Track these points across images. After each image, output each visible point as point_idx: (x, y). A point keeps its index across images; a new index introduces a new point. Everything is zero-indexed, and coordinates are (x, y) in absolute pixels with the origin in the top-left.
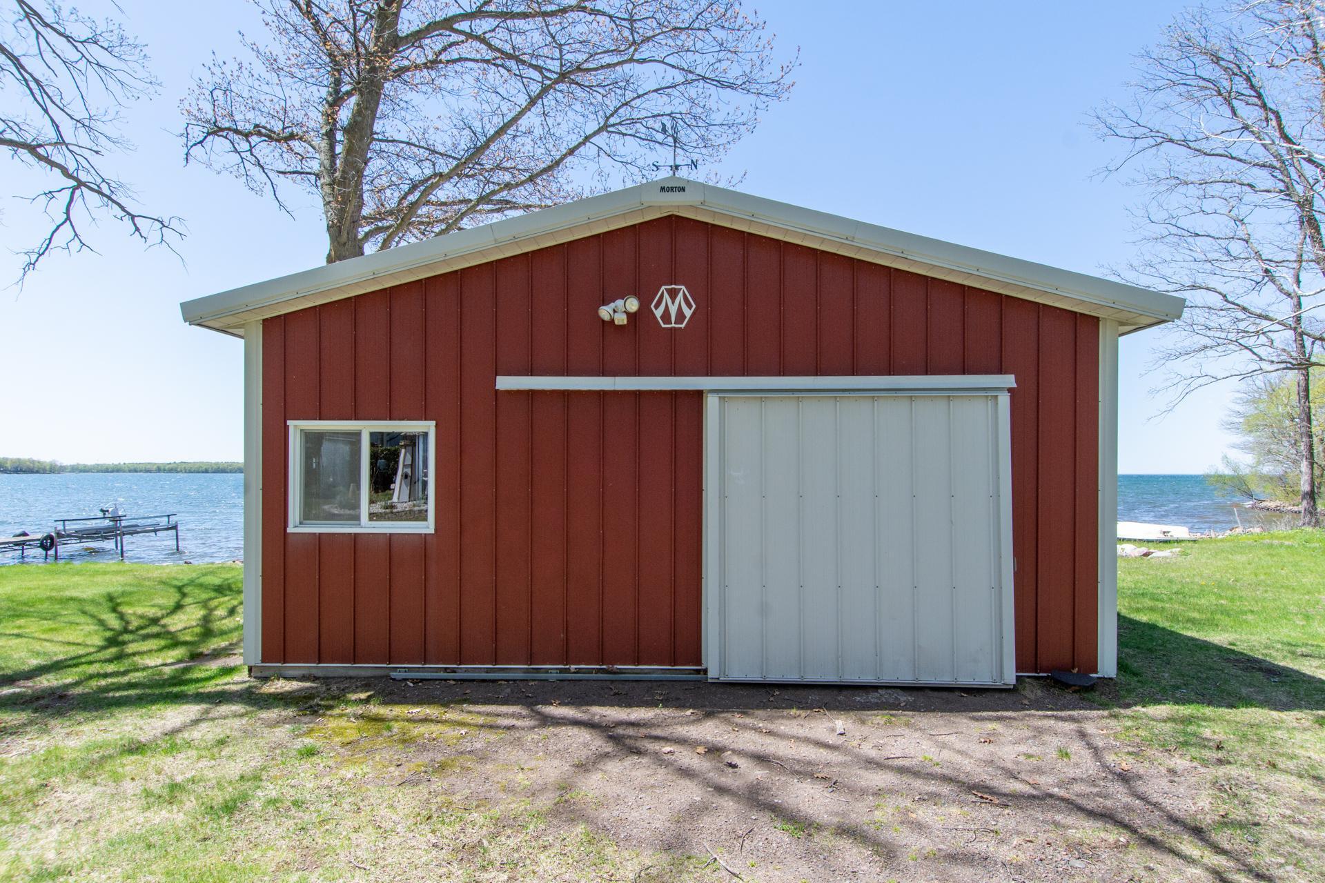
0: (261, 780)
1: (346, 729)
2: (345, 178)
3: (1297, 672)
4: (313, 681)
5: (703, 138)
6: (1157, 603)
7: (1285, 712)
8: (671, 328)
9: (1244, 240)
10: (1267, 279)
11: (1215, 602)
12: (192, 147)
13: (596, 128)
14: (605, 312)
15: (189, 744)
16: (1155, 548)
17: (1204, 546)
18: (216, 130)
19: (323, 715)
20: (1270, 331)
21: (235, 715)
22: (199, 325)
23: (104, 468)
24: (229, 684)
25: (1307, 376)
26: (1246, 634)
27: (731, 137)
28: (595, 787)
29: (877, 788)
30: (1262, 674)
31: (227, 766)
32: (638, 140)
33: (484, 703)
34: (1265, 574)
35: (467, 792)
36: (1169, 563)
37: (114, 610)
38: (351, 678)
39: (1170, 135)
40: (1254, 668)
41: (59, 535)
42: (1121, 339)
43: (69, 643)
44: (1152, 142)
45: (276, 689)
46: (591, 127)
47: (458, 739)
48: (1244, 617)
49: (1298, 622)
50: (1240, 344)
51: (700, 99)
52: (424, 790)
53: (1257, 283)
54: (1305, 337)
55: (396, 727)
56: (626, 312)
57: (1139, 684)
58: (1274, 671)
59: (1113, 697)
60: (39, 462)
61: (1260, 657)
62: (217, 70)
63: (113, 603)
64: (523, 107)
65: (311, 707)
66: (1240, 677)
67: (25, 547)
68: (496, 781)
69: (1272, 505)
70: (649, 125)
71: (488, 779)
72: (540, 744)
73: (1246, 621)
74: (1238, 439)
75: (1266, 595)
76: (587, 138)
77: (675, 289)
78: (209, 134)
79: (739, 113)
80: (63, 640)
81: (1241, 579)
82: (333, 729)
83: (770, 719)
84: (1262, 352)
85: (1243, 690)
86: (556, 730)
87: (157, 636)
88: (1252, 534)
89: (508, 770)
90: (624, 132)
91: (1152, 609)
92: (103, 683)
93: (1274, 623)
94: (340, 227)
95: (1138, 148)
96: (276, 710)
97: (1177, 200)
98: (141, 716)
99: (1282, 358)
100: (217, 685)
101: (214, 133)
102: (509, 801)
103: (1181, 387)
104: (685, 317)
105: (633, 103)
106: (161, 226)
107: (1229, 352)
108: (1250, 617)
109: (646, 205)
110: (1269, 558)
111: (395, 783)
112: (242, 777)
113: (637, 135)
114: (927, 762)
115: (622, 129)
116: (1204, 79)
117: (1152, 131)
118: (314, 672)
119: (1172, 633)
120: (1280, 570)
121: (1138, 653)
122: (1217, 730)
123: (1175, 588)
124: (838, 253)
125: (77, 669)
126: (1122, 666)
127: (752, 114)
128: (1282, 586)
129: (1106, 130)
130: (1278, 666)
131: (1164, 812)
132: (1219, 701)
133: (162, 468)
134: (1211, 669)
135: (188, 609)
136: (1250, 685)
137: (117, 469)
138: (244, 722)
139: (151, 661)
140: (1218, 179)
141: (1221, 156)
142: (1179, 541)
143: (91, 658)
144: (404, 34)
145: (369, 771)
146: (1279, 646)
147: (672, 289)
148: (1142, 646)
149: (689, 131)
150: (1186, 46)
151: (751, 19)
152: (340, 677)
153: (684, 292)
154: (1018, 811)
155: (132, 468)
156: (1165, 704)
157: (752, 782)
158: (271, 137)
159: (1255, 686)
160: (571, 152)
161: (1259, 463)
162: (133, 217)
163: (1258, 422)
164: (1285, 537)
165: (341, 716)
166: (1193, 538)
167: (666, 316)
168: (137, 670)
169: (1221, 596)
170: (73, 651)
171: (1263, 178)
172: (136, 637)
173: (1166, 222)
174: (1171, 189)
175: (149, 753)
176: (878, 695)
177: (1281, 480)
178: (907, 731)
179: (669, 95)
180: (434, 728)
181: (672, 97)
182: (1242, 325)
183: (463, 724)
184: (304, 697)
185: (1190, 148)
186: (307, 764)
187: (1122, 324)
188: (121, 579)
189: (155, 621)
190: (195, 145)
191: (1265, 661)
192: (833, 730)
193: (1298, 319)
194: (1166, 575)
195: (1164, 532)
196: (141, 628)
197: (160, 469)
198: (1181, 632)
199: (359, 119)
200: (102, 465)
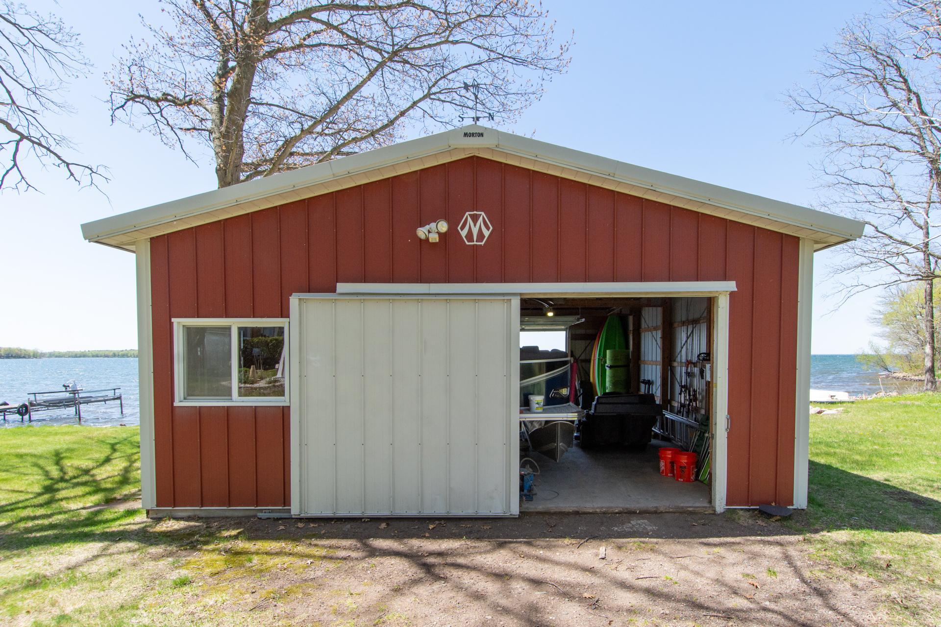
0: (138, 609)
1: (216, 561)
2: (229, 132)
3: (937, 501)
4: (197, 521)
5: (503, 105)
6: (830, 449)
7: (933, 535)
8: (474, 245)
9: (891, 187)
10: (905, 215)
11: (870, 448)
12: (115, 110)
13: (422, 96)
14: (422, 232)
15: (86, 578)
16: (825, 408)
17: (859, 406)
18: (133, 97)
19: (200, 550)
20: (907, 253)
21: (130, 551)
22: (96, 242)
23: (73, 355)
24: (130, 524)
25: (931, 285)
26: (896, 472)
27: (524, 103)
28: (408, 608)
29: (630, 605)
30: (911, 503)
31: (113, 596)
32: (454, 106)
33: (328, 538)
34: (904, 426)
35: (304, 616)
36: (836, 418)
37: (57, 463)
38: (227, 518)
39: (841, 110)
40: (905, 499)
41: (32, 404)
42: (815, 254)
43: (14, 491)
44: (827, 115)
45: (167, 527)
46: (418, 95)
47: (304, 568)
48: (892, 458)
49: (931, 462)
50: (887, 262)
51: (499, 73)
52: (270, 616)
53: (899, 219)
54: (931, 258)
55: (256, 559)
56: (439, 233)
57: (823, 514)
58: (920, 501)
59: (805, 524)
60: (25, 350)
61: (908, 490)
62: (133, 50)
63: (58, 458)
64: (365, 77)
65: (192, 542)
66: (896, 506)
67: (6, 413)
68: (330, 605)
69: (901, 375)
70: (461, 94)
71: (323, 603)
72: (369, 572)
73: (894, 462)
74: (879, 329)
75: (905, 442)
76: (415, 104)
77: (476, 214)
78: (128, 100)
79: (529, 84)
80: (10, 489)
81: (888, 430)
82: (206, 561)
83: (549, 547)
84: (902, 268)
85: (899, 517)
86: (382, 560)
87: (84, 484)
88: (891, 397)
89: (340, 595)
90: (443, 99)
91: (827, 454)
92: (30, 524)
93: (914, 462)
94: (225, 170)
95: (817, 119)
96: (163, 546)
97: (844, 158)
98: (53, 553)
99: (915, 272)
100: (120, 525)
101: (133, 99)
102: (338, 623)
103: (844, 293)
104: (484, 237)
105: (449, 77)
106: (91, 172)
107: (878, 268)
108: (896, 458)
109: (452, 147)
110: (905, 414)
111: (248, 608)
112: (122, 607)
113: (453, 102)
114: (668, 581)
115: (442, 97)
116: (866, 69)
117: (828, 107)
118: (198, 513)
119: (843, 472)
120: (914, 424)
121: (821, 488)
122: (885, 551)
123: (842, 437)
124: (602, 186)
125: (13, 513)
126: (811, 500)
127: (539, 85)
128: (916, 435)
129: (795, 105)
130: (922, 497)
131: (852, 621)
132: (883, 527)
133: (117, 354)
134: (874, 500)
135: (114, 462)
136: (905, 513)
137: (83, 355)
138: (135, 556)
139: (73, 506)
140: (873, 142)
141: (876, 126)
142: (841, 402)
143: (27, 503)
144: (274, 21)
145: (227, 598)
146: (921, 481)
147: (474, 214)
148: (822, 482)
149: (492, 98)
150: (855, 44)
151: (537, 8)
152: (219, 518)
153: (483, 217)
154: (740, 622)
155: (94, 354)
156: (844, 529)
157: (532, 602)
158: (176, 102)
159: (907, 514)
160: (402, 114)
161: (892, 346)
162: (68, 165)
163: (893, 318)
164: (914, 399)
165: (213, 550)
166: (852, 400)
167: (470, 235)
168: (60, 513)
169: (874, 443)
170: (15, 497)
171: (905, 142)
172: (68, 485)
173: (837, 174)
174: (839, 150)
175: (50, 587)
176: (631, 525)
177: (908, 358)
178: (652, 556)
179: (477, 71)
180: (287, 560)
181: (479, 72)
182: (888, 248)
183: (309, 556)
184: (188, 534)
185: (854, 119)
186: (178, 593)
187: (817, 242)
188: (68, 438)
189: (87, 472)
190: (118, 108)
191: (912, 493)
192: (597, 555)
193: (926, 245)
194: (835, 428)
195: (832, 396)
196: (75, 477)
197: (115, 355)
198: (849, 471)
199: (239, 86)
200: (72, 352)
